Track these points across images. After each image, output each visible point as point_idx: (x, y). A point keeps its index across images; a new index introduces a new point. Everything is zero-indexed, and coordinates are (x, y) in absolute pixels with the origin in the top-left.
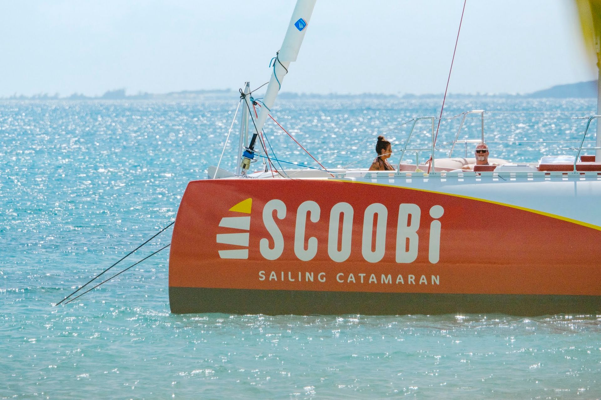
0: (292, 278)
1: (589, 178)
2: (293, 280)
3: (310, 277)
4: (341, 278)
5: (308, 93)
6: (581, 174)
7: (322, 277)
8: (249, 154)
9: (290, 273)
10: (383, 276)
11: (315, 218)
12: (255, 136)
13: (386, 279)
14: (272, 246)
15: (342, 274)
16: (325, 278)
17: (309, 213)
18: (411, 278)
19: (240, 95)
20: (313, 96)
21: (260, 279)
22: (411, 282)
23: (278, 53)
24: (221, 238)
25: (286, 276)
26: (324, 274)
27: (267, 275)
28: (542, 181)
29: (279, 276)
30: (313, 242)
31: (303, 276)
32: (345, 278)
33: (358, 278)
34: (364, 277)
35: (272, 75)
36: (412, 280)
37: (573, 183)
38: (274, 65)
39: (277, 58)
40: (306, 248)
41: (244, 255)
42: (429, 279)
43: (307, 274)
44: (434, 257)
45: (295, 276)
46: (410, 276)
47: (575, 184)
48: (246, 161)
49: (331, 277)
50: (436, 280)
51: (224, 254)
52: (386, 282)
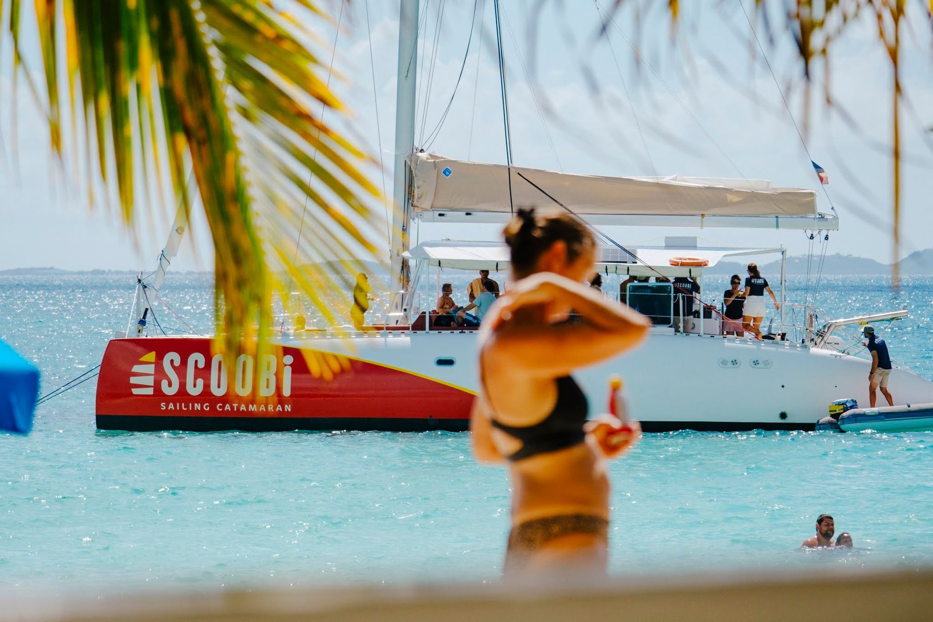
0: (185, 407)
1: (395, 335)
2: (186, 409)
3: (197, 407)
4: (220, 407)
5: (113, 270)
6: (389, 333)
7: (206, 407)
8: (142, 322)
9: (183, 404)
10: (250, 406)
11: (201, 365)
12: (147, 310)
13: (253, 407)
14: (170, 385)
15: (221, 405)
16: (208, 408)
17: (196, 362)
18: (271, 407)
19: (137, 281)
20: (117, 273)
21: (162, 409)
22: (271, 409)
23: (163, 251)
24: (133, 380)
25: (180, 406)
26: (208, 404)
27: (167, 406)
28: (362, 338)
29: (175, 406)
30: (200, 382)
31: (193, 406)
32: (223, 407)
33: (232, 408)
34: (237, 406)
35: (159, 267)
36: (272, 408)
37: (384, 339)
38: (160, 259)
39: (163, 254)
40: (195, 386)
41: (150, 391)
42: (283, 408)
43: (196, 405)
44: (287, 392)
45: (187, 406)
46: (269, 405)
47: (385, 339)
48: (140, 328)
49: (212, 407)
50: (288, 408)
51: (135, 391)
52: (253, 410)
